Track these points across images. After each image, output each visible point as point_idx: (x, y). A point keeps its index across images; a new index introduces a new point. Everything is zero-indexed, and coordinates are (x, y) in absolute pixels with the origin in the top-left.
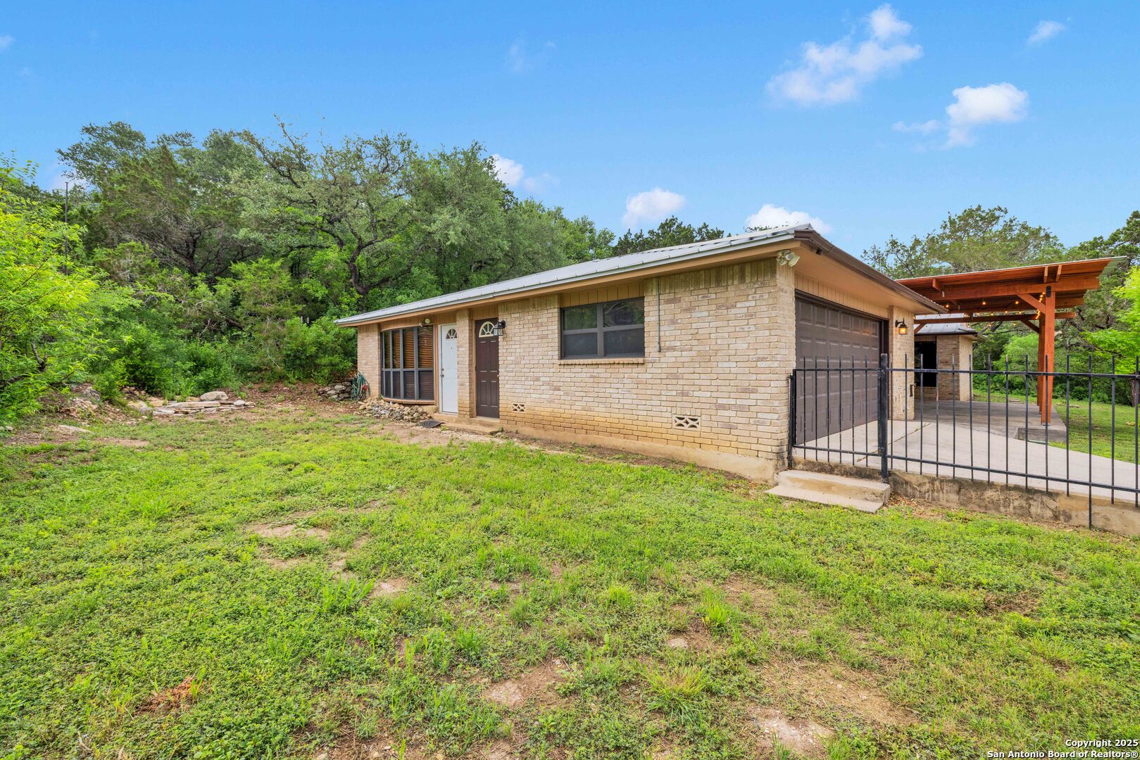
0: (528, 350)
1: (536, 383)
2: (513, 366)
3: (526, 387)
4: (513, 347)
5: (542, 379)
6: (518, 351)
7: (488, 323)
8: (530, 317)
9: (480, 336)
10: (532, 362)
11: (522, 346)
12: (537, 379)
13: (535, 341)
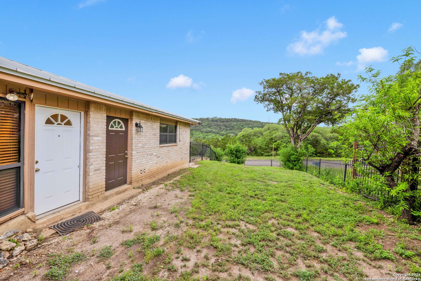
0: (148, 140)
1: (152, 156)
2: (141, 149)
3: (147, 159)
4: (141, 138)
5: (154, 154)
6: (144, 141)
7: (117, 120)
8: (150, 124)
9: (110, 129)
10: (150, 146)
11: (146, 138)
12: (152, 154)
13: (151, 136)
